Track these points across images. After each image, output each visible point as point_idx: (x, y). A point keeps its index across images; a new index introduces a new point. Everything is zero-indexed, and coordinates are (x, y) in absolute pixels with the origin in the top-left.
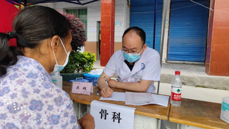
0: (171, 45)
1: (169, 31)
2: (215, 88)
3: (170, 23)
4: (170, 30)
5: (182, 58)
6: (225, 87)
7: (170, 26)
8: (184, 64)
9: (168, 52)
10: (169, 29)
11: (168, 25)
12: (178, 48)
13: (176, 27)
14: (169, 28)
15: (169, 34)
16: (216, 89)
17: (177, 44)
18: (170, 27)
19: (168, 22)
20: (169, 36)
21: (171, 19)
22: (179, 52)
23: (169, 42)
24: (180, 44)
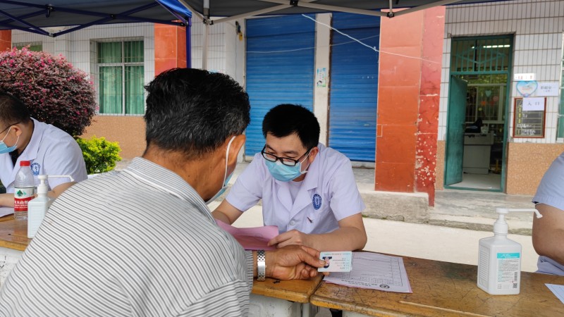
0: (335, 125)
1: (329, 94)
2: (382, 217)
3: (332, 76)
4: (332, 92)
5: (359, 155)
6: (401, 214)
7: (332, 83)
8: (363, 167)
9: (330, 141)
10: (330, 90)
11: (328, 80)
12: (350, 132)
13: (343, 86)
14: (329, 86)
15: (331, 101)
16: (384, 219)
17: (348, 123)
18: (332, 85)
19: (327, 74)
20: (331, 106)
21: (333, 67)
22: (351, 142)
23: (330, 119)
24: (353, 123)
